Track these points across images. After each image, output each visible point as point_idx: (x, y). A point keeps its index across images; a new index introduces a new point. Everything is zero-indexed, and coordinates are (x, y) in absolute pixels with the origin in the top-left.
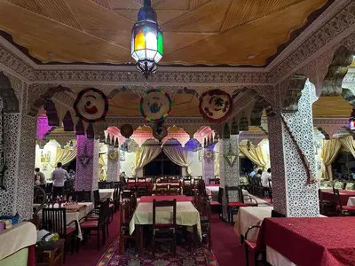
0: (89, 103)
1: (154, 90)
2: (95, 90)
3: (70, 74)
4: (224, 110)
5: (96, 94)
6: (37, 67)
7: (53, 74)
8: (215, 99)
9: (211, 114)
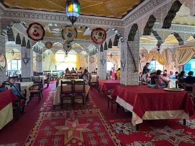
0: (35, 31)
1: (69, 26)
2: (38, 24)
3: (24, 14)
4: (103, 38)
5: (39, 26)
6: (5, 9)
7: (15, 14)
8: (98, 33)
9: (97, 40)
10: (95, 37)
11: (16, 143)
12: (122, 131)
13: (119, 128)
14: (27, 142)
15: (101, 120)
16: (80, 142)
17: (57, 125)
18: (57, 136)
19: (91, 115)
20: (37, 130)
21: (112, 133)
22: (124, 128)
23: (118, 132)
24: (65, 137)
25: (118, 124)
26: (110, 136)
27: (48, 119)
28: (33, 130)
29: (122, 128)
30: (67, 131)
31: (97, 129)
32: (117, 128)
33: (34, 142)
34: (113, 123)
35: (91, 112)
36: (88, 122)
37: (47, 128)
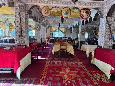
4: (88, 15)
7: (34, 1)
8: (85, 11)
9: (83, 16)
10: (82, 14)
11: (35, 79)
12: (102, 80)
13: (98, 77)
14: (41, 79)
15: (85, 70)
16: (73, 83)
17: (57, 70)
18: (58, 77)
19: (77, 66)
20: (46, 71)
21: (95, 80)
22: (102, 78)
23: (98, 80)
24: (63, 79)
25: (97, 74)
26: (93, 82)
27: (51, 65)
28: (43, 71)
29: (101, 77)
30: (64, 74)
31: (83, 76)
32: (97, 77)
33: (45, 79)
34: (94, 73)
35: (77, 64)
36: (76, 70)
37: (51, 71)
